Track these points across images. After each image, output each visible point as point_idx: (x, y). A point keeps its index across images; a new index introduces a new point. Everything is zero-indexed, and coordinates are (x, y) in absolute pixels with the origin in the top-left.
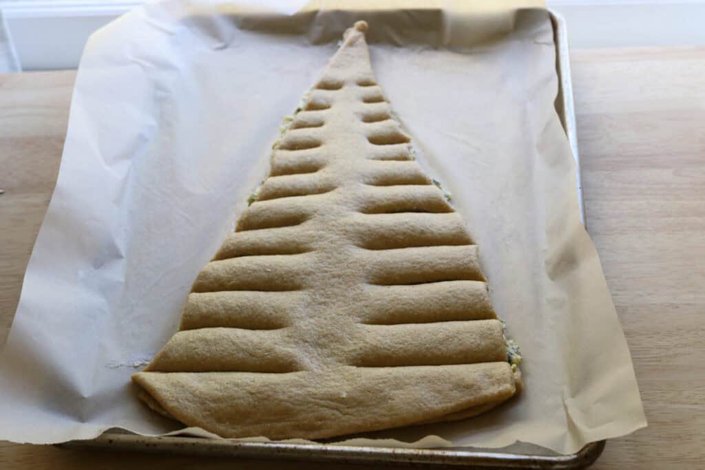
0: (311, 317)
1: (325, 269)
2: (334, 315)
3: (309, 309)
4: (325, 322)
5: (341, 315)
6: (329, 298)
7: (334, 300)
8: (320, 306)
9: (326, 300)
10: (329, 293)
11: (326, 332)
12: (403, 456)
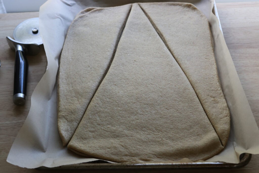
0: (137, 120)
1: (141, 101)
2: (147, 119)
3: (136, 116)
4: (144, 122)
5: (151, 120)
6: (144, 112)
7: (146, 113)
8: (140, 115)
9: (143, 113)
10: (144, 110)
11: (145, 126)
12: (176, 165)
